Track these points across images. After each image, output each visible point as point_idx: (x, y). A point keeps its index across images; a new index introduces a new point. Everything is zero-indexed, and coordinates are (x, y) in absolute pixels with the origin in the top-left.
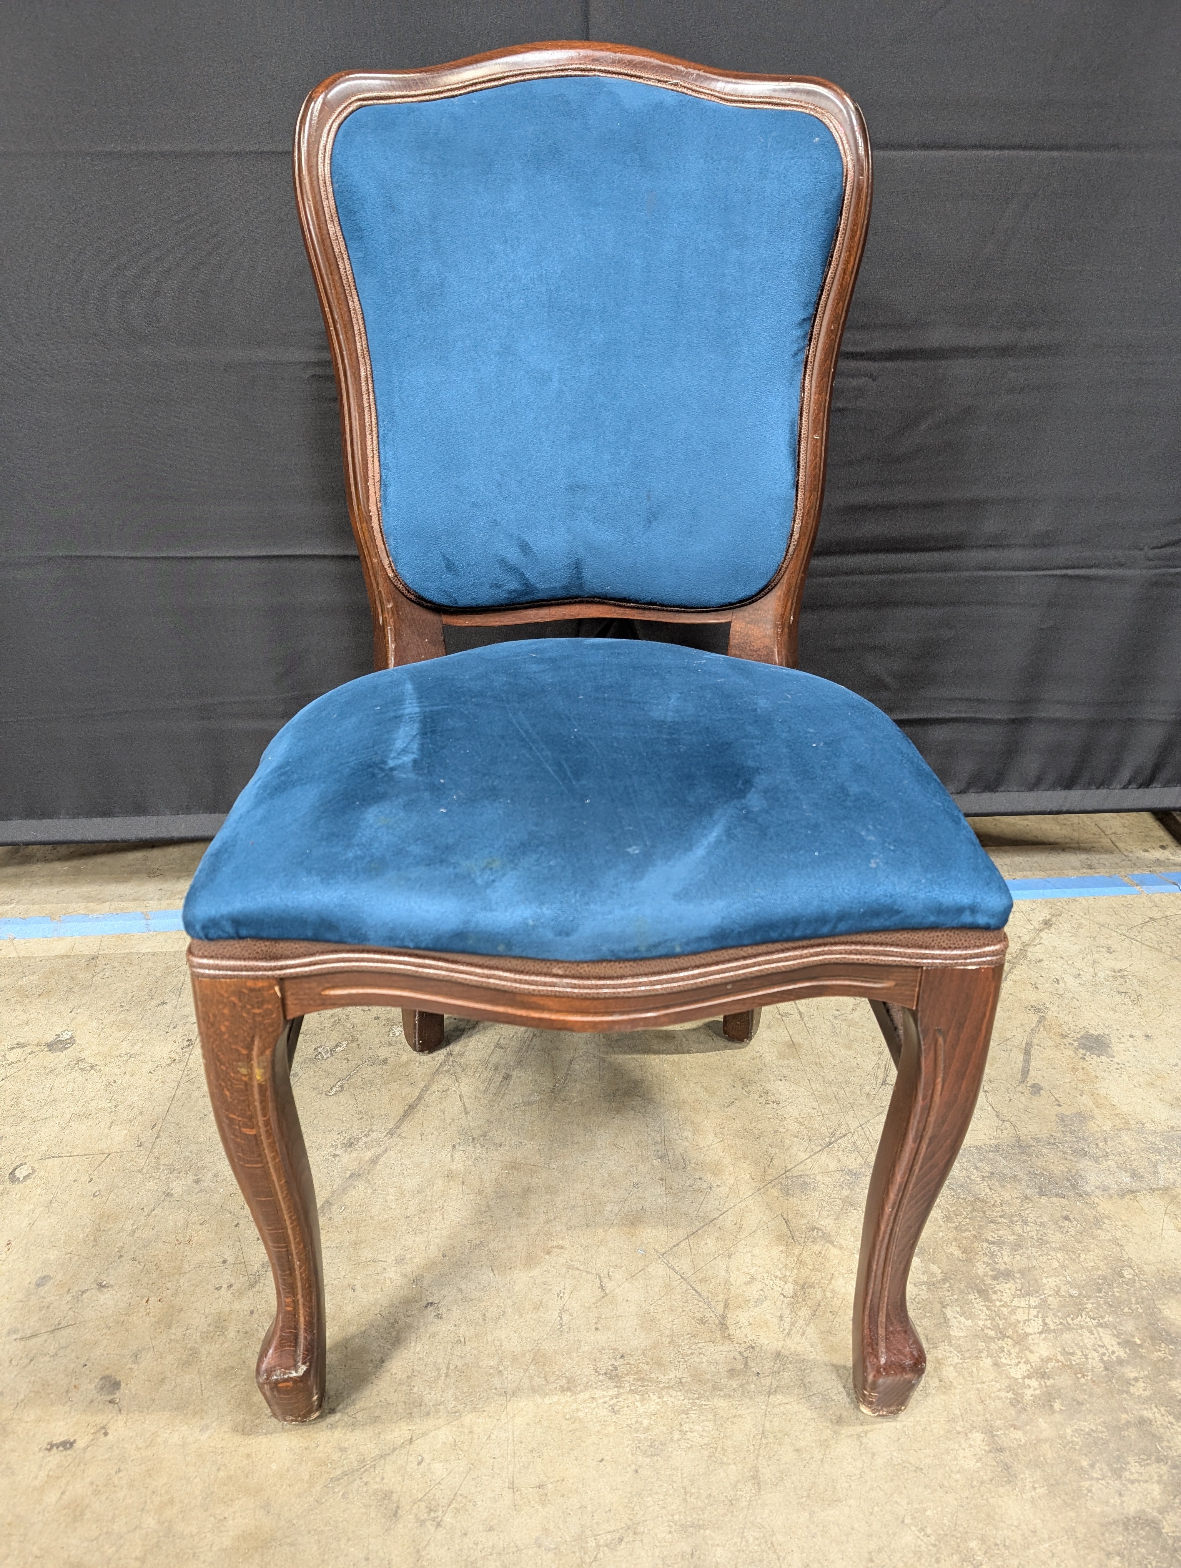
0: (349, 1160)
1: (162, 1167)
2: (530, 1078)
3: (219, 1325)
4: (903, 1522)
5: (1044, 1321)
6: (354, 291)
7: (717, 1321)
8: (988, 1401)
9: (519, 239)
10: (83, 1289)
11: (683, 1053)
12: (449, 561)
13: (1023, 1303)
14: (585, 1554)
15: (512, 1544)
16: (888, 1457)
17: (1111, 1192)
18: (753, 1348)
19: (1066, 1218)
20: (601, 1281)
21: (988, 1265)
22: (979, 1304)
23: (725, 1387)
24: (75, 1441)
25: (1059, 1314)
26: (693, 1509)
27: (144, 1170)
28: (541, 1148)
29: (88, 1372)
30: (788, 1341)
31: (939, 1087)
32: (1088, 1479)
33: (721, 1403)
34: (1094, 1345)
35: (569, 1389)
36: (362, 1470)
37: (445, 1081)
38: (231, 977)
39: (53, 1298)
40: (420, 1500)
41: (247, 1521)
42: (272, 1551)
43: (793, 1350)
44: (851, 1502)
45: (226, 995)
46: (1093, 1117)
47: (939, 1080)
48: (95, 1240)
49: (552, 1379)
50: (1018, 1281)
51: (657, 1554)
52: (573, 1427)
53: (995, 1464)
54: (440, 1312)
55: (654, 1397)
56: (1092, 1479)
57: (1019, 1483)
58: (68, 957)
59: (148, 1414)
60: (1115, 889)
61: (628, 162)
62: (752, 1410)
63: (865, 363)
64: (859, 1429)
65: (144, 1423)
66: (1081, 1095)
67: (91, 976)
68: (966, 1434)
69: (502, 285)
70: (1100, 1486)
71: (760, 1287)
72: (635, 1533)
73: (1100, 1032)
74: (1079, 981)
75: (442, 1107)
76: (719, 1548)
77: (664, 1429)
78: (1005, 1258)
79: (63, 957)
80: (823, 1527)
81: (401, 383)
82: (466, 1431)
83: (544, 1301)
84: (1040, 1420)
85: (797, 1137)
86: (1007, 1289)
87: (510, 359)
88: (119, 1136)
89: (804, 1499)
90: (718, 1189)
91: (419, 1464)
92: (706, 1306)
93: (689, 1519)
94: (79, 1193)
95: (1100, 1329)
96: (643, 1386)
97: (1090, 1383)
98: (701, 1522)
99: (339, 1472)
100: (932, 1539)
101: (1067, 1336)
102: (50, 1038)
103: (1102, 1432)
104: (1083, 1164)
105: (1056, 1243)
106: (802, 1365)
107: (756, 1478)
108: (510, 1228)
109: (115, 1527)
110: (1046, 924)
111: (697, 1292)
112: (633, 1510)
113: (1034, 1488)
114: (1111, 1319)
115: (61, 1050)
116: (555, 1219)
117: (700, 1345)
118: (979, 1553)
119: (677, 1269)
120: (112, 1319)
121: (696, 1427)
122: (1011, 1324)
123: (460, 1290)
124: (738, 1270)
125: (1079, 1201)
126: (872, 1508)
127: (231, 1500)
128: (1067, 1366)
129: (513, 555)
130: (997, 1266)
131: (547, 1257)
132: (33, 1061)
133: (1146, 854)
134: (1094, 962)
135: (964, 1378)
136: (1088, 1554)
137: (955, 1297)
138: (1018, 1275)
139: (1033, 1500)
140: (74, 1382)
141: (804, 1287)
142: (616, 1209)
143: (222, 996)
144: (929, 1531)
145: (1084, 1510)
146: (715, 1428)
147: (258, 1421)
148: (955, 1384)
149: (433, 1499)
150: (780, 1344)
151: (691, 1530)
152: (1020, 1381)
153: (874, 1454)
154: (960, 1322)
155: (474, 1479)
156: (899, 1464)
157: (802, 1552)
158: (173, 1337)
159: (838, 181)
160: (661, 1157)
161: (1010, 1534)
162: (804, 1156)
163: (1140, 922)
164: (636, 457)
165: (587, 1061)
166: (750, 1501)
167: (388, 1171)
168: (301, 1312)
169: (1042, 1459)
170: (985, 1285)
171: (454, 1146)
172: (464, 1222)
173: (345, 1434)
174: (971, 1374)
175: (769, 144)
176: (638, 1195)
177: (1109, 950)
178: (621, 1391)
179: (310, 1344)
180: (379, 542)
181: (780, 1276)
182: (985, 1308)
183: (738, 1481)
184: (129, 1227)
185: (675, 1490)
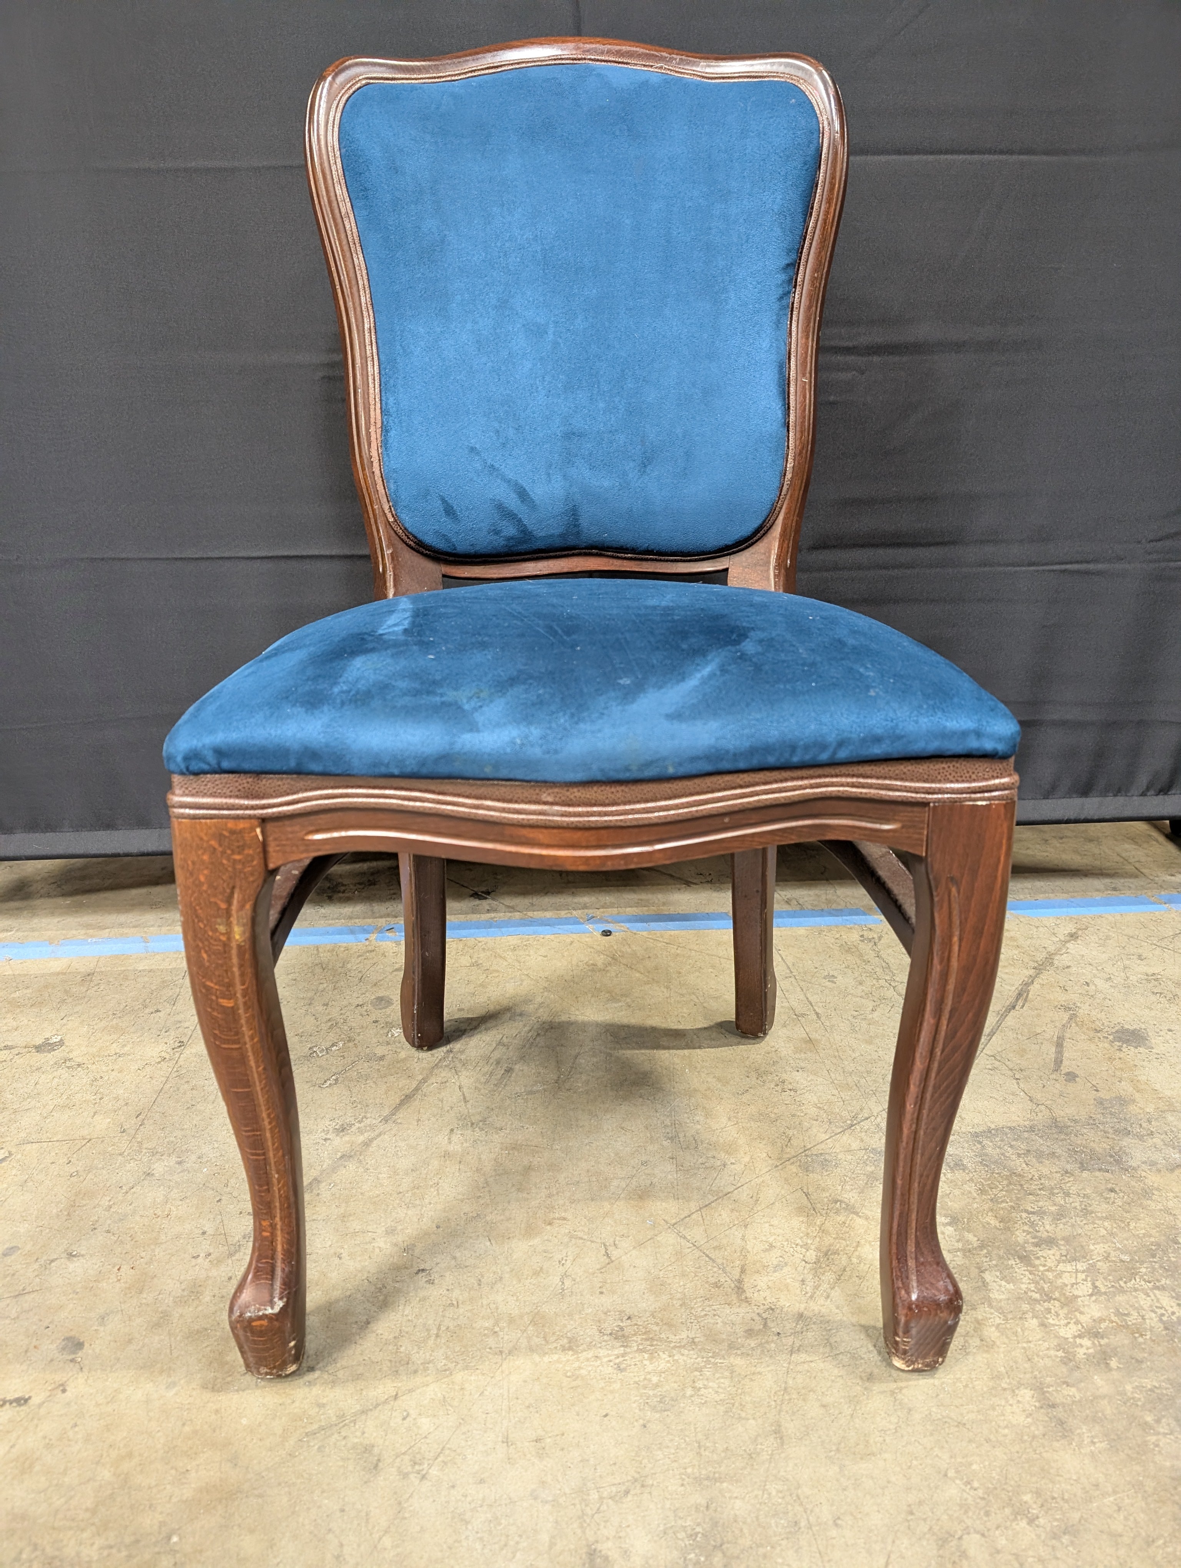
0: (340, 1143)
1: (144, 1151)
2: (533, 1071)
3: (195, 1290)
4: (946, 1475)
5: (1093, 1284)
6: (359, 249)
7: (733, 1285)
8: (1036, 1359)
9: (514, 202)
10: (51, 1258)
11: (694, 1048)
12: (448, 504)
13: (1069, 1267)
14: (587, 1505)
15: (505, 1496)
16: (927, 1413)
17: (1159, 1166)
18: (772, 1309)
19: (1112, 1190)
20: (606, 1250)
21: (1029, 1233)
22: (1020, 1269)
23: (743, 1346)
24: (30, 1398)
25: (1110, 1278)
26: (708, 1462)
27: (126, 1154)
28: (544, 1131)
29: (50, 1334)
30: (811, 1304)
31: (956, 948)
32: (1154, 1434)
33: (739, 1362)
34: (1151, 1306)
35: (570, 1349)
36: (341, 1425)
37: (444, 1074)
38: (211, 817)
39: (19, 1266)
40: (404, 1454)
41: (212, 1473)
42: (236, 1503)
43: (816, 1312)
44: (886, 1456)
45: (205, 838)
46: (1134, 1101)
47: (955, 939)
48: (69, 1214)
49: (552, 1339)
50: (1062, 1247)
51: (668, 1506)
52: (574, 1384)
53: (1047, 1419)
54: (432, 1278)
55: (664, 1356)
56: (1158, 1433)
57: (1076, 1438)
58: (65, 974)
59: (111, 1372)
60: (1141, 907)
61: (618, 133)
62: (772, 1367)
63: (853, 357)
64: (893, 1386)
65: (107, 1380)
66: (1120, 1082)
67: (85, 989)
68: (1013, 1391)
69: (499, 244)
70: (1168, 1441)
71: (779, 1254)
72: (643, 1486)
73: (1135, 1027)
74: (1111, 984)
75: (441, 1097)
76: (737, 1501)
77: (676, 1386)
78: (1047, 1227)
79: (58, 974)
80: (856, 1480)
81: (402, 331)
82: (457, 1387)
83: (545, 1267)
84: (1096, 1377)
85: (817, 1120)
86: (1051, 1255)
87: (507, 313)
88: (102, 1123)
89: (833, 1453)
90: (733, 1166)
91: (404, 1419)
92: (721, 1272)
93: (704, 1472)
94: (55, 1173)
95: (1156, 1292)
96: (652, 1345)
97: (1149, 1342)
98: (717, 1475)
99: (315, 1427)
100: (980, 1492)
101: (1119, 1298)
102: (39, 1041)
103: (1166, 1389)
104: (1126, 1142)
105: (1102, 1213)
106: (827, 1326)
107: (778, 1432)
108: (509, 1202)
109: (66, 1480)
110: (1072, 936)
111: (710, 1258)
112: (641, 1463)
113: (1093, 1443)
114: (1168, 1282)
115: (49, 1051)
116: (557, 1193)
117: (714, 1307)
118: (1034, 1506)
119: (689, 1238)
120: (80, 1285)
121: (711, 1384)
122: (1057, 1288)
123: (455, 1258)
124: (755, 1238)
125: (1125, 1175)
126: (911, 1462)
127: (196, 1454)
128: (1123, 1326)
129: (512, 502)
130: (1039, 1234)
131: (548, 1227)
132: (19, 1061)
133: (1173, 878)
134: (1125, 968)
135: (1007, 1337)
136: (1160, 1508)
137: (994, 1262)
138: (1062, 1242)
139: (1092, 1455)
140: (34, 1343)
141: (827, 1255)
142: (623, 1184)
143: (201, 839)
144: (976, 1484)
145: (1151, 1464)
146: (732, 1384)
147: (229, 1379)
148: (998, 1343)
149: (419, 1453)
150: (803, 1306)
151: (706, 1483)
152: (1071, 1340)
153: (910, 1410)
154: (1000, 1286)
155: (464, 1433)
156: (939, 1419)
157: (832, 1505)
158: (144, 1301)
159: (815, 136)
160: (672, 1139)
161: (1069, 1487)
162: (824, 1137)
163: (1171, 934)
164: (629, 403)
165: (594, 1056)
166: (772, 1454)
167: (382, 1152)
168: (279, 1238)
169: (1100, 1414)
170: (1026, 1251)
171: (452, 1130)
172: (460, 1197)
173: (324, 1391)
174: (1015, 1334)
175: (749, 108)
176: (646, 1171)
177: (1140, 957)
178: (628, 1350)
179: (287, 1277)
180: (380, 487)
181: (801, 1243)
182: (1027, 1273)
183: (759, 1435)
184: (105, 1202)
185: (688, 1444)
